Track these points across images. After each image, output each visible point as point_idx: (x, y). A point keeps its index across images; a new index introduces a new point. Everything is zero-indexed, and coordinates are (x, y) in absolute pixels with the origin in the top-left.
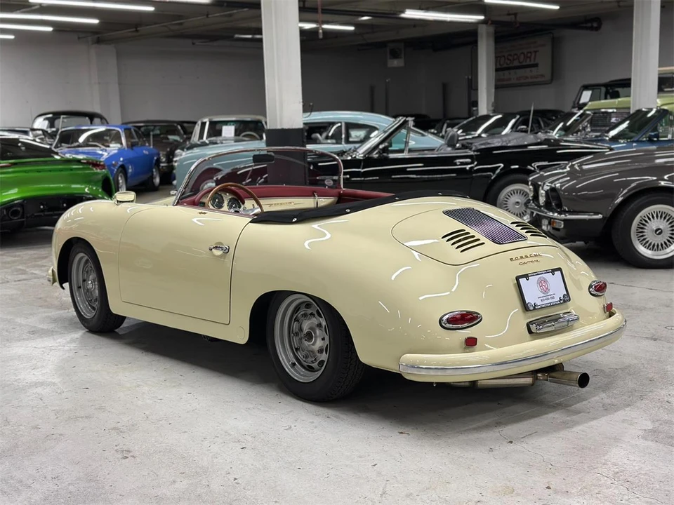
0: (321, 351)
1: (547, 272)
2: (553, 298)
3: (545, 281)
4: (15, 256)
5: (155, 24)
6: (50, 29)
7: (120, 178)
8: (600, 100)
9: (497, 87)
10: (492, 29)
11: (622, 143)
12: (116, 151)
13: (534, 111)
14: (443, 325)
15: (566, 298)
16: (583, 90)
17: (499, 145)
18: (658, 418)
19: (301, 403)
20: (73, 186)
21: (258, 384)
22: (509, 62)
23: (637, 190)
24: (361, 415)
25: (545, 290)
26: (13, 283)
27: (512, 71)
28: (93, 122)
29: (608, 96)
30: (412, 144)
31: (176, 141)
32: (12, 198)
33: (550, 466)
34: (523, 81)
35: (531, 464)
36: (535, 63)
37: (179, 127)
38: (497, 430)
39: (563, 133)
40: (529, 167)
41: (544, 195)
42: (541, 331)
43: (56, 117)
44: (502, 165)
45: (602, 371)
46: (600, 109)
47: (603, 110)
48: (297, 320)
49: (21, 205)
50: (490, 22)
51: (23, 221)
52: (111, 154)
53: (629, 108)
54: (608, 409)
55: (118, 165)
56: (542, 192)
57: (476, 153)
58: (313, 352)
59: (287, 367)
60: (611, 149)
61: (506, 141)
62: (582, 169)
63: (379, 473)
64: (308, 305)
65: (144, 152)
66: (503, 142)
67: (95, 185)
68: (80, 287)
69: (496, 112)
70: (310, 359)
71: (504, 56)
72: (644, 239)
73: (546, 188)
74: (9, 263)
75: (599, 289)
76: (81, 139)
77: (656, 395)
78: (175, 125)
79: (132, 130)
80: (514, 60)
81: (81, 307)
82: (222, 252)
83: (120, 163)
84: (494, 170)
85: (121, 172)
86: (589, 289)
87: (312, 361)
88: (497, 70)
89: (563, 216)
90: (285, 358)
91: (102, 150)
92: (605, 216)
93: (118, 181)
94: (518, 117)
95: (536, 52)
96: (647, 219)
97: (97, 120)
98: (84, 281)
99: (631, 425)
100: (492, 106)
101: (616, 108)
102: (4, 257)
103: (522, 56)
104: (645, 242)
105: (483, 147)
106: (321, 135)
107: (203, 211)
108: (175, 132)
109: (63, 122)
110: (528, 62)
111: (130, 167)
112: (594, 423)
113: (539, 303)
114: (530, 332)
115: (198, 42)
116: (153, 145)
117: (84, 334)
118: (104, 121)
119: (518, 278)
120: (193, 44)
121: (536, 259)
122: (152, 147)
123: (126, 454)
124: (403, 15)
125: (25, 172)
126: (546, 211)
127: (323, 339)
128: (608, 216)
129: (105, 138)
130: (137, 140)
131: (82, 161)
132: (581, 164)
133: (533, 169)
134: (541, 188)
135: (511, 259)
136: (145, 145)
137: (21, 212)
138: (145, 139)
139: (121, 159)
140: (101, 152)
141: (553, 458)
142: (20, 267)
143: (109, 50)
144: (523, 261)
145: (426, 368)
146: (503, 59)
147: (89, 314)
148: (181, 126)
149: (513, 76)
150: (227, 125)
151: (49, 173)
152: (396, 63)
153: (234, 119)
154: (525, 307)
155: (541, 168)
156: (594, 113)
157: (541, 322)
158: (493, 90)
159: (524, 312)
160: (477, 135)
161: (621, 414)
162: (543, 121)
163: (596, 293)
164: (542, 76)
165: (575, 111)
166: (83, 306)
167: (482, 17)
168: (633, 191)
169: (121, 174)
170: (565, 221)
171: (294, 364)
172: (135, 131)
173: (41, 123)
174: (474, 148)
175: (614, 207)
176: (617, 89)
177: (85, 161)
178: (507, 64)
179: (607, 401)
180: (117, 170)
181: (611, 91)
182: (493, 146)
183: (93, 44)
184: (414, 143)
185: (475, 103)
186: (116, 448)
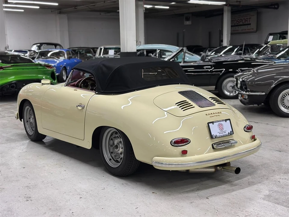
0: (121, 154)
1: (223, 121)
2: (225, 132)
3: (222, 125)
4: (12, 106)
5: (83, 5)
6: (38, 7)
7: (63, 72)
8: (277, 40)
9: (232, 34)
10: (230, 8)
11: (282, 60)
12: (62, 61)
13: (245, 45)
14: (172, 144)
15: (232, 133)
16: (269, 36)
17: (224, 60)
18: (272, 189)
19: (113, 177)
20: (39, 76)
21: (96, 167)
22: (238, 23)
23: (282, 82)
24: (138, 183)
25: (222, 129)
26: (7, 118)
27: (239, 27)
28: (56, 48)
29: (281, 38)
30: (187, 59)
31: (90, 56)
32: (11, 80)
33: (217, 211)
34: (244, 31)
35: (208, 210)
36: (250, 23)
37: (92, 50)
38: (197, 192)
39: (257, 55)
40: (237, 70)
41: (240, 83)
42: (218, 148)
43: (41, 45)
44: (224, 69)
45: (252, 166)
46: (276, 44)
47: (278, 45)
48: (112, 139)
49: (15, 83)
50: (228, 5)
51: (16, 91)
52: (60, 61)
53: (287, 44)
54: (250, 184)
55: (63, 66)
56: (239, 82)
57: (213, 64)
58: (118, 154)
59: (107, 160)
60: (275, 63)
61: (227, 59)
62: (258, 72)
63: (138, 212)
64: (116, 133)
65: (75, 61)
66: (225, 59)
67: (48, 76)
68: (28, 121)
69: (230, 45)
70: (117, 157)
71: (236, 20)
72: (284, 104)
73: (241, 80)
74: (8, 108)
75: (249, 128)
76: (49, 55)
77: (274, 178)
78: (90, 49)
79: (70, 51)
80: (240, 22)
81: (28, 129)
82: (81, 108)
83: (64, 66)
84: (221, 71)
85: (64, 69)
86: (244, 128)
87: (118, 158)
88: (232, 26)
89: (247, 93)
90: (107, 156)
91: (57, 60)
92: (266, 93)
93: (62, 73)
94: (239, 47)
95: (250, 18)
96: (285, 95)
97: (58, 47)
98: (29, 118)
99: (259, 192)
100: (229, 42)
101: (283, 44)
102: (7, 106)
103: (244, 20)
104: (284, 105)
105: (216, 61)
106: (153, 54)
107: (76, 89)
108: (90, 52)
109: (44, 47)
110: (246, 23)
111: (68, 67)
112: (241, 191)
113: (218, 135)
114: (213, 148)
115: (102, 14)
116: (79, 58)
117: (29, 142)
118: (61, 47)
119: (208, 123)
120: (100, 14)
121: (218, 114)
122: (79, 59)
123: (28, 199)
124: (189, 2)
125: (17, 69)
126: (240, 90)
127: (122, 148)
128: (268, 93)
129: (61, 54)
130: (72, 56)
131: (42, 65)
132: (258, 70)
133: (238, 71)
134: (238, 80)
135: (206, 115)
136: (75, 58)
137: (15, 86)
138: (75, 55)
139: (65, 64)
140: (56, 61)
141: (219, 207)
142: (12, 111)
143: (64, 16)
144: (212, 115)
145: (165, 164)
146: (235, 21)
147: (31, 133)
148: (93, 50)
149: (240, 29)
150: (111, 49)
151: (27, 70)
152: (188, 23)
153: (114, 47)
154: (212, 137)
155: (242, 71)
156: (271, 46)
157: (218, 144)
158: (230, 35)
159: (211, 139)
160: (220, 55)
161: (255, 187)
162: (250, 49)
163: (247, 130)
164: (253, 29)
165: (263, 45)
166: (29, 129)
167: (225, 3)
168: (280, 82)
169: (64, 70)
170: (248, 95)
171: (110, 159)
172: (71, 51)
173: (35, 48)
174: (212, 62)
175: (271, 89)
176: (284, 35)
177: (44, 65)
178: (237, 24)
179: (251, 180)
180: (62, 68)
181: (282, 36)
182: (221, 60)
183: (58, 14)
184: (188, 58)
185: (222, 41)
186: (25, 196)
